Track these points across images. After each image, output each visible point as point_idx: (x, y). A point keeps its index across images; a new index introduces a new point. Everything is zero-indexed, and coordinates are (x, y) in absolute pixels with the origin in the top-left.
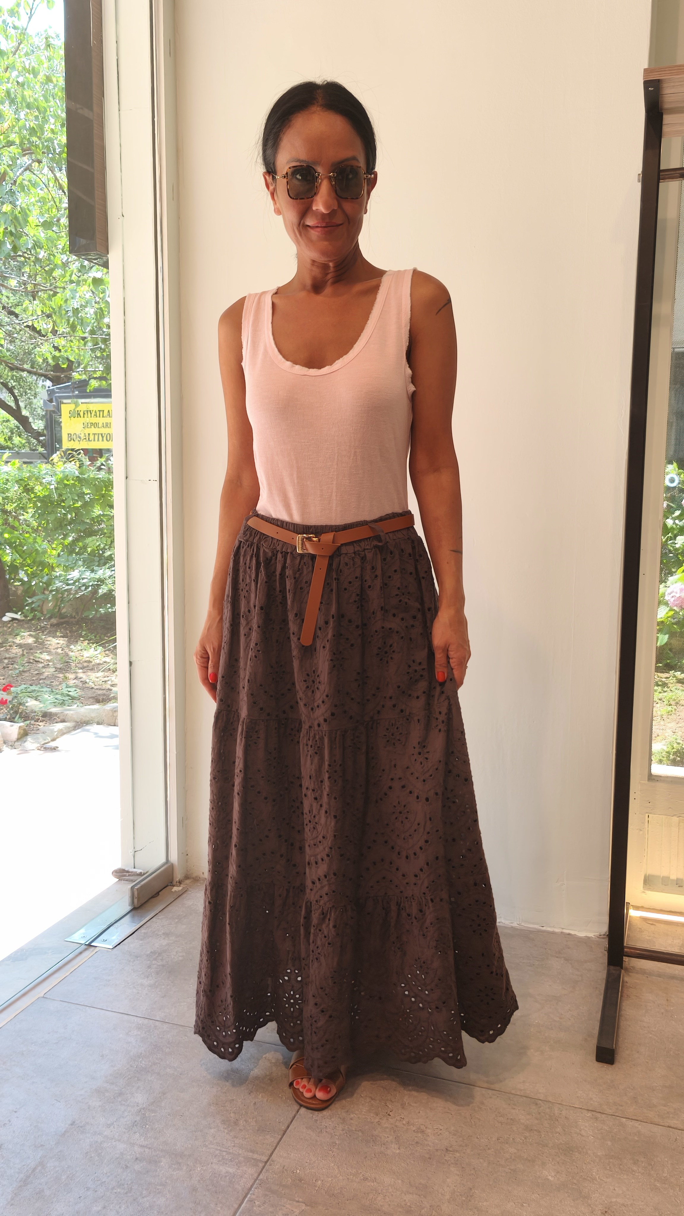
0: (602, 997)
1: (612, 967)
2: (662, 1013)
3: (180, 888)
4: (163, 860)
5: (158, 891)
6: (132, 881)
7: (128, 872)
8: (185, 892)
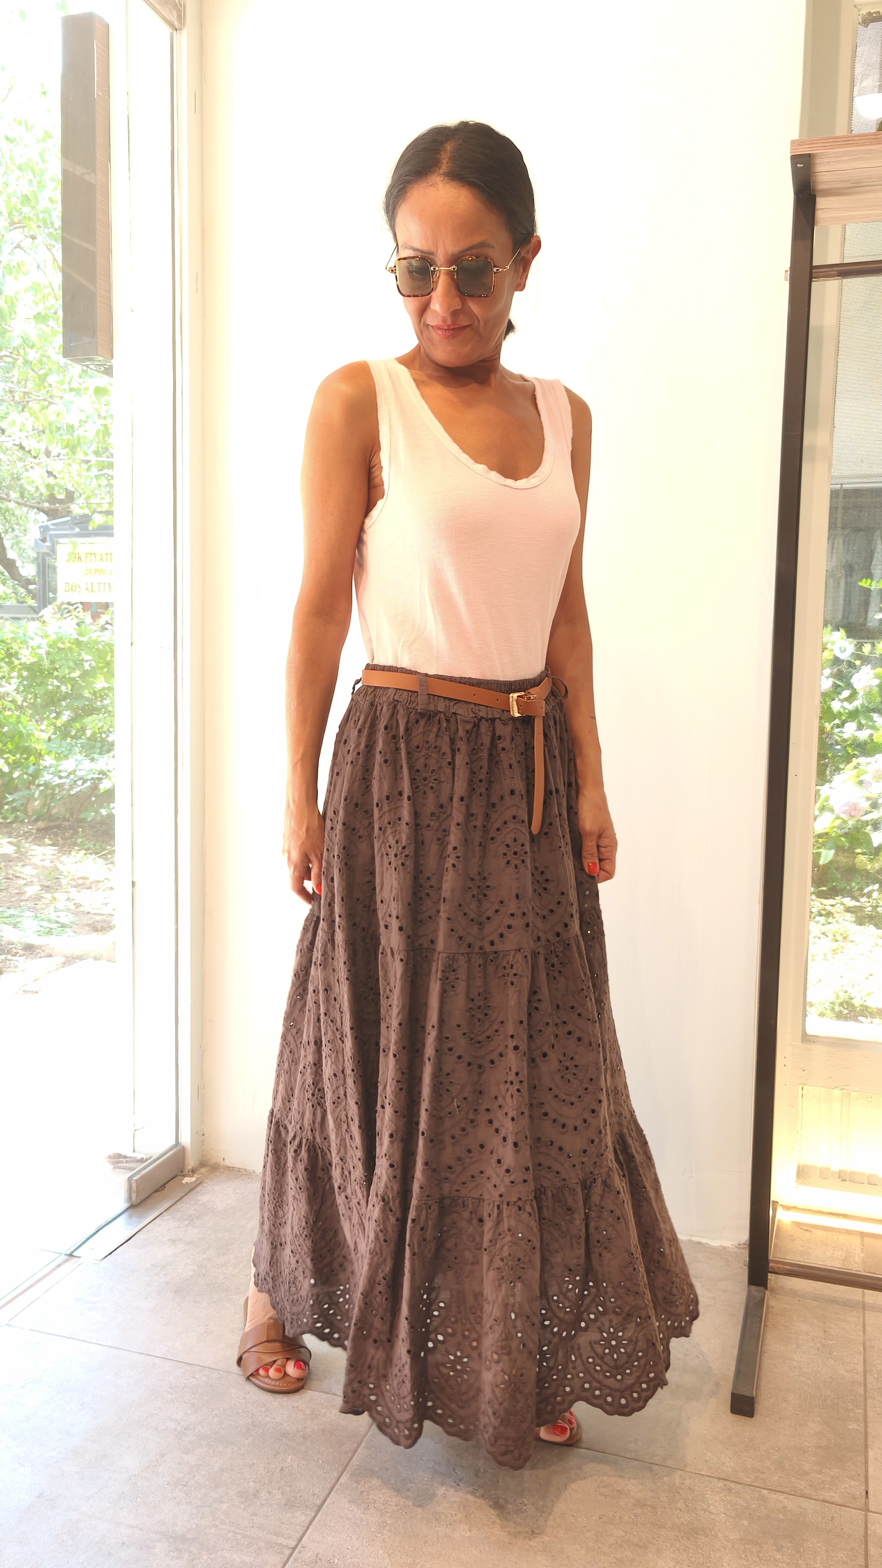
0: (740, 1327)
1: (753, 1288)
2: (818, 1349)
3: (193, 1179)
4: (173, 1142)
5: (163, 1183)
6: (131, 1169)
7: (125, 1157)
8: (199, 1183)
